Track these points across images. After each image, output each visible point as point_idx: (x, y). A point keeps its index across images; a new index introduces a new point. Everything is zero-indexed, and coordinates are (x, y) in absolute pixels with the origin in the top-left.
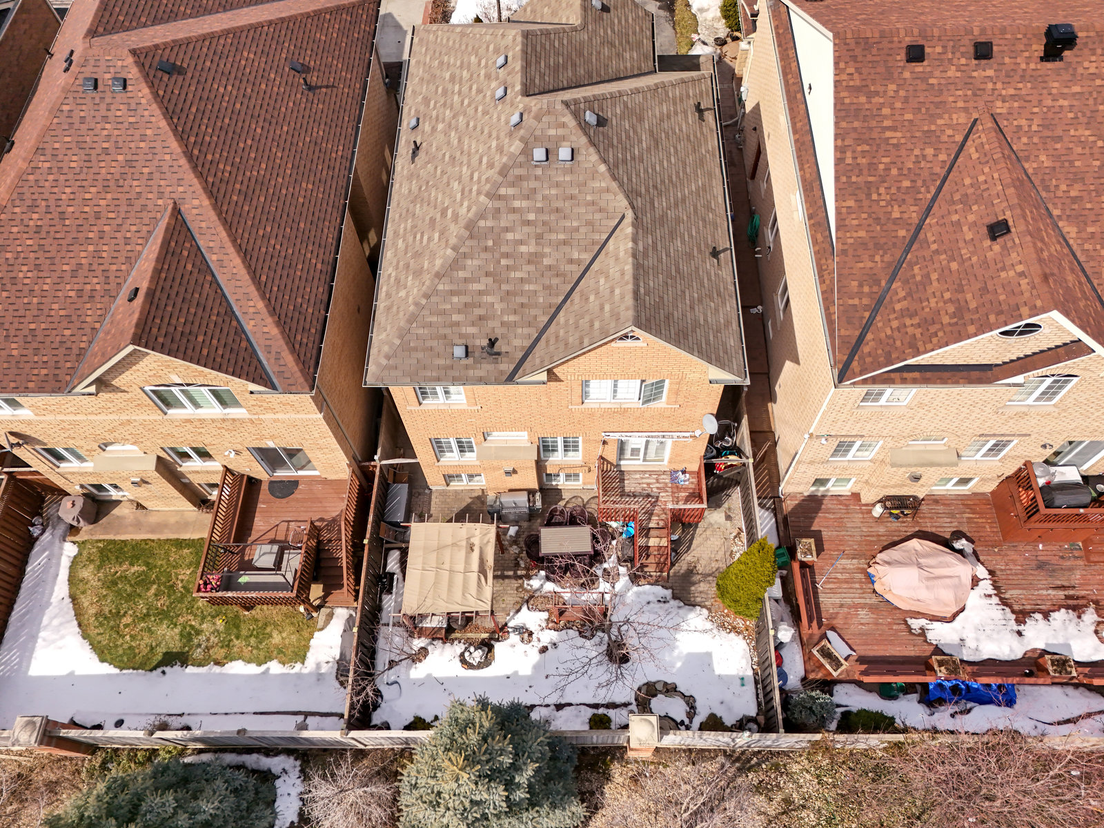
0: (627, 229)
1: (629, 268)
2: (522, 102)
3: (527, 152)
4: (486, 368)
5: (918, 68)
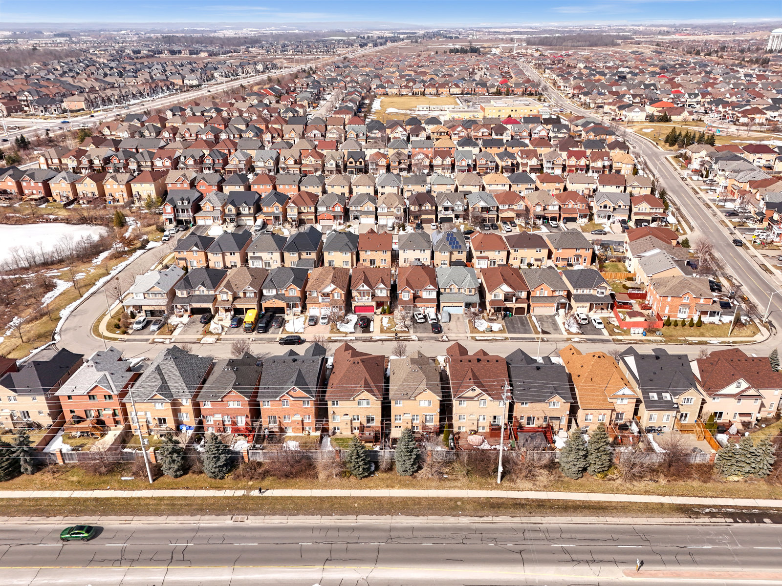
0: (425, 379)
1: (426, 383)
3: (412, 370)
4: (406, 397)
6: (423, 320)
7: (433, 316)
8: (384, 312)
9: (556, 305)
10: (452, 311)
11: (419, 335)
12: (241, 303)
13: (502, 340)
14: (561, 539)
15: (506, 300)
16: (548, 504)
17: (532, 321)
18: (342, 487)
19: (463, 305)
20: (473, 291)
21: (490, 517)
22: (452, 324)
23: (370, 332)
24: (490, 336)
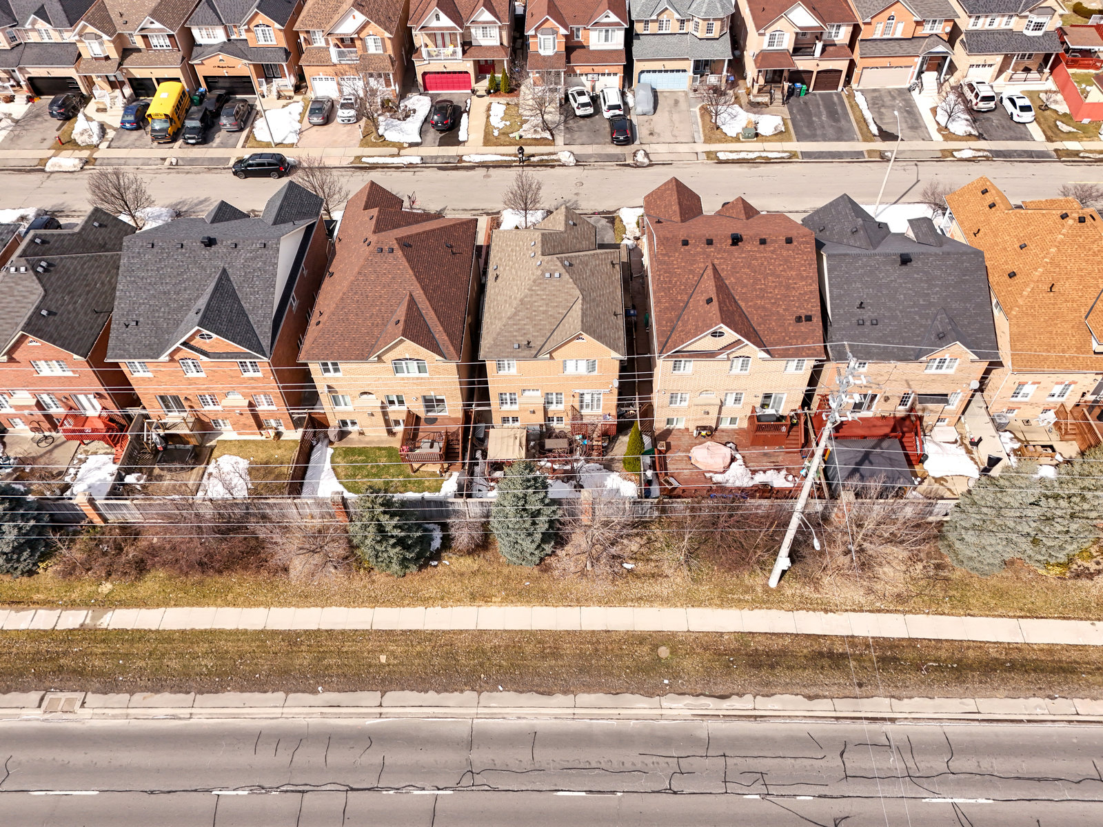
0: (580, 301)
1: (580, 313)
2: (541, 258)
3: (543, 274)
4: (526, 353)
5: (686, 248)
6: (590, 110)
7: (614, 99)
8: (494, 90)
9: (919, 60)
10: (663, 83)
11: (577, 149)
12: (141, 65)
13: (781, 161)
14: (949, 778)
15: (797, 50)
16: (910, 654)
17: (855, 106)
18: (350, 599)
19: (690, 66)
20: (717, 26)
21: (749, 697)
22: (661, 118)
23: (458, 143)
24: (752, 149)
